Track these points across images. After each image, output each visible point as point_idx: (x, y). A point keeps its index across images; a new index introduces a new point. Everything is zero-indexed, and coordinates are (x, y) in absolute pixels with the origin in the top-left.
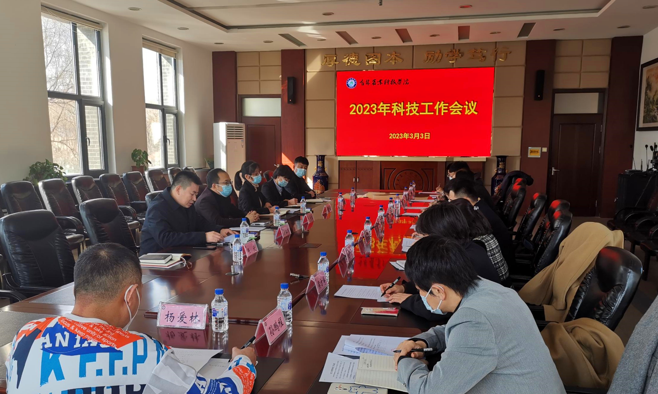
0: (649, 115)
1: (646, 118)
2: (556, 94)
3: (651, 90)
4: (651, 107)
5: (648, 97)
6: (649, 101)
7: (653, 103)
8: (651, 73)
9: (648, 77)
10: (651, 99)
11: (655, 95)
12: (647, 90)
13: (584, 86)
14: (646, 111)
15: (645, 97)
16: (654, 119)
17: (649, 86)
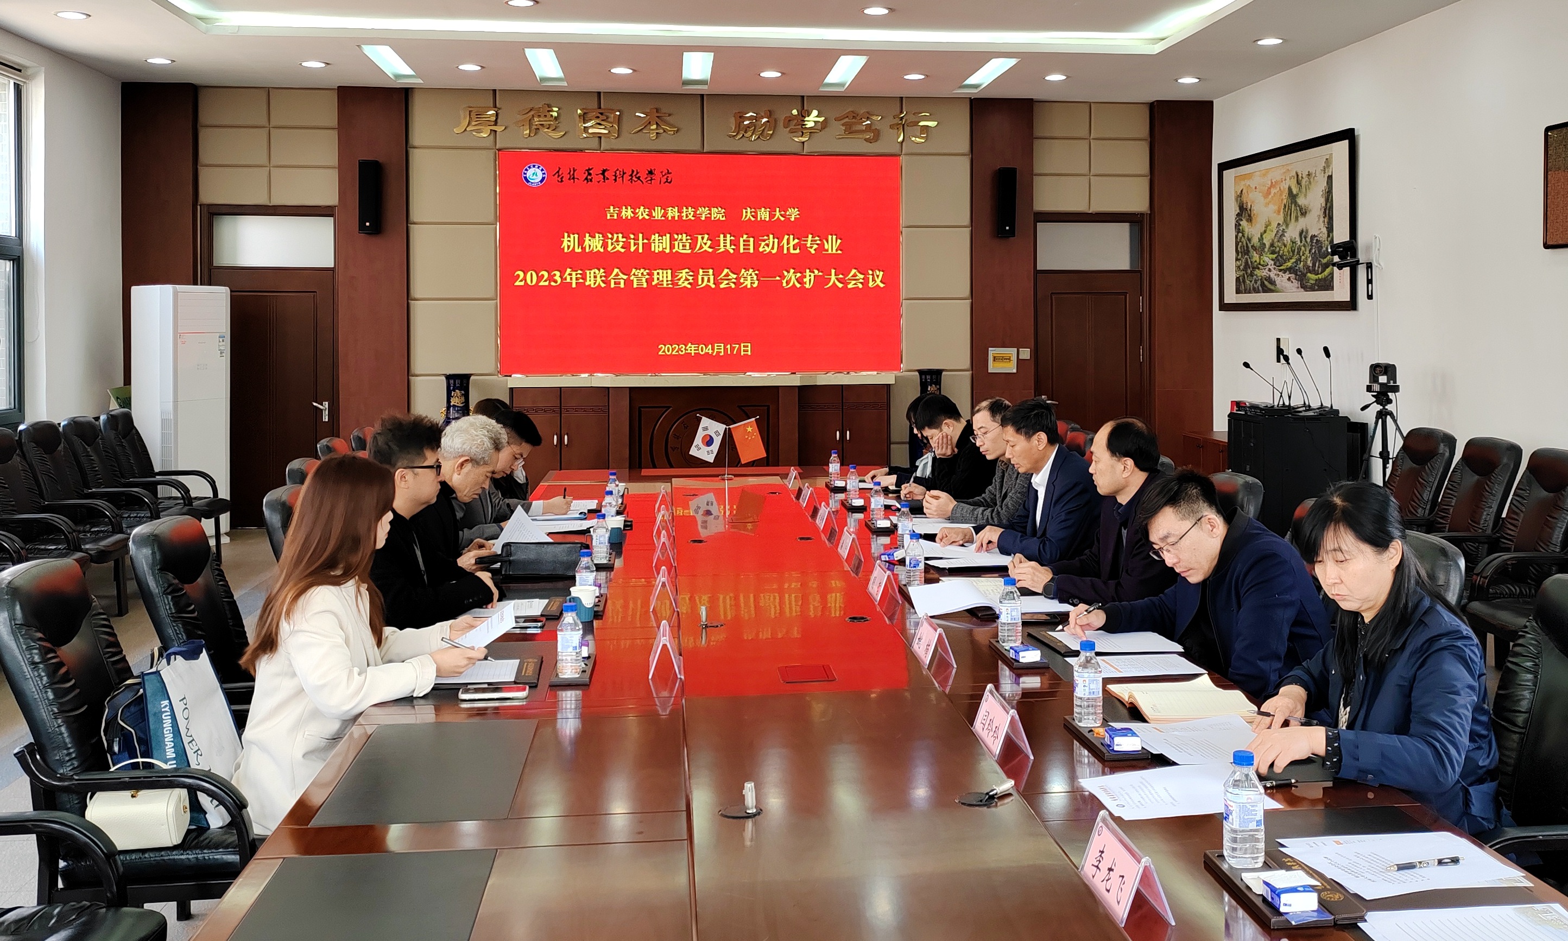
0: (1252, 274)
1: (1244, 282)
2: (1038, 224)
3: (1254, 221)
4: (1256, 257)
5: (1243, 236)
6: (1250, 245)
7: (1261, 249)
8: (1248, 182)
9: (1242, 191)
10: (1255, 241)
11: (1265, 232)
12: (1242, 220)
13: (1098, 207)
14: (1242, 267)
15: (1236, 237)
16: (1267, 285)
17: (1244, 212)
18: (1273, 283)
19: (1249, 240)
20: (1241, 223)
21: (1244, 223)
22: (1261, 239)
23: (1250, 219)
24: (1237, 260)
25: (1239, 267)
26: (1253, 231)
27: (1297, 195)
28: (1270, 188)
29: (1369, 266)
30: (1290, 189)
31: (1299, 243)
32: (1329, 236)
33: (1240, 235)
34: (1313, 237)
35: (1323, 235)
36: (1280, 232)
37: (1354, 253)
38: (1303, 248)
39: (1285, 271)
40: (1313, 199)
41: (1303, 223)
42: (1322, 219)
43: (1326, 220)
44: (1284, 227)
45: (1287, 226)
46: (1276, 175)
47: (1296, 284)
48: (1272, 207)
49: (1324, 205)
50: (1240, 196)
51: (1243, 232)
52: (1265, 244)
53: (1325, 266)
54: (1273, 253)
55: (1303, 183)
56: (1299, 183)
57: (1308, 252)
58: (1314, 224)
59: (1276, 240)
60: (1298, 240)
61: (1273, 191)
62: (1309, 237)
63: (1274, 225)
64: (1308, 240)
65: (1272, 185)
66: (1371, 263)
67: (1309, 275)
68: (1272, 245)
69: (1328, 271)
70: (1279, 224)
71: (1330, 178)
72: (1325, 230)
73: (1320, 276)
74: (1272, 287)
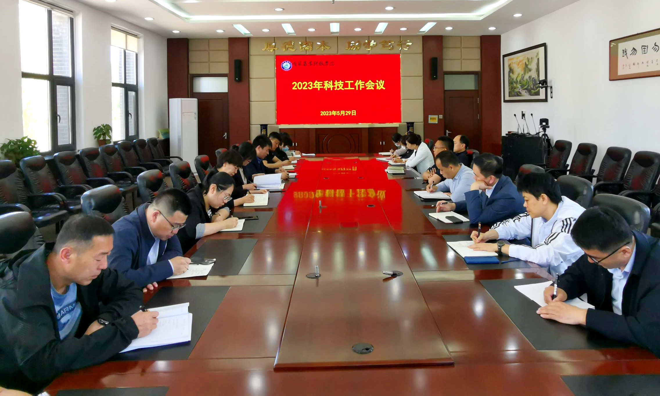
0: (514, 91)
1: (511, 93)
2: (445, 75)
3: (514, 73)
4: (515, 85)
5: (511, 78)
6: (513, 81)
7: (516, 82)
8: (512, 61)
9: (510, 64)
10: (515, 80)
11: (517, 77)
12: (510, 73)
13: (464, 69)
14: (511, 88)
15: (509, 78)
16: (519, 94)
17: (511, 71)
18: (520, 93)
19: (513, 79)
20: (510, 74)
21: (511, 74)
22: (517, 79)
23: (513, 73)
24: (509, 86)
25: (509, 89)
26: (514, 76)
27: (528, 65)
28: (519, 63)
29: (551, 87)
30: (525, 63)
31: (529, 80)
32: (538, 78)
33: (510, 78)
34: (533, 78)
35: (536, 78)
36: (523, 77)
37: (546, 84)
38: (530, 82)
39: (524, 89)
40: (533, 66)
41: (530, 74)
42: (536, 72)
43: (537, 72)
44: (524, 75)
45: (525, 75)
46: (521, 58)
47: (528, 93)
48: (520, 69)
49: (536, 67)
50: (509, 66)
51: (511, 77)
52: (517, 81)
53: (537, 88)
54: (521, 83)
55: (530, 60)
56: (528, 61)
57: (531, 83)
58: (534, 74)
59: (521, 79)
60: (528, 79)
61: (520, 64)
62: (532, 78)
63: (521, 75)
64: (532, 79)
65: (520, 62)
66: (552, 86)
67: (532, 91)
68: (520, 81)
69: (538, 89)
70: (522, 74)
71: (538, 59)
72: (537, 76)
73: (536, 91)
74: (520, 95)
